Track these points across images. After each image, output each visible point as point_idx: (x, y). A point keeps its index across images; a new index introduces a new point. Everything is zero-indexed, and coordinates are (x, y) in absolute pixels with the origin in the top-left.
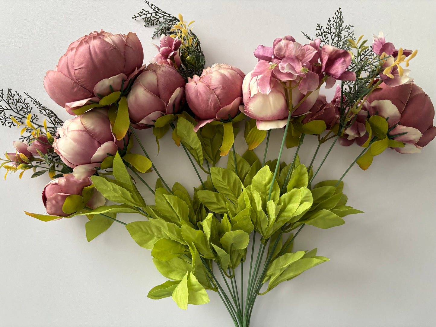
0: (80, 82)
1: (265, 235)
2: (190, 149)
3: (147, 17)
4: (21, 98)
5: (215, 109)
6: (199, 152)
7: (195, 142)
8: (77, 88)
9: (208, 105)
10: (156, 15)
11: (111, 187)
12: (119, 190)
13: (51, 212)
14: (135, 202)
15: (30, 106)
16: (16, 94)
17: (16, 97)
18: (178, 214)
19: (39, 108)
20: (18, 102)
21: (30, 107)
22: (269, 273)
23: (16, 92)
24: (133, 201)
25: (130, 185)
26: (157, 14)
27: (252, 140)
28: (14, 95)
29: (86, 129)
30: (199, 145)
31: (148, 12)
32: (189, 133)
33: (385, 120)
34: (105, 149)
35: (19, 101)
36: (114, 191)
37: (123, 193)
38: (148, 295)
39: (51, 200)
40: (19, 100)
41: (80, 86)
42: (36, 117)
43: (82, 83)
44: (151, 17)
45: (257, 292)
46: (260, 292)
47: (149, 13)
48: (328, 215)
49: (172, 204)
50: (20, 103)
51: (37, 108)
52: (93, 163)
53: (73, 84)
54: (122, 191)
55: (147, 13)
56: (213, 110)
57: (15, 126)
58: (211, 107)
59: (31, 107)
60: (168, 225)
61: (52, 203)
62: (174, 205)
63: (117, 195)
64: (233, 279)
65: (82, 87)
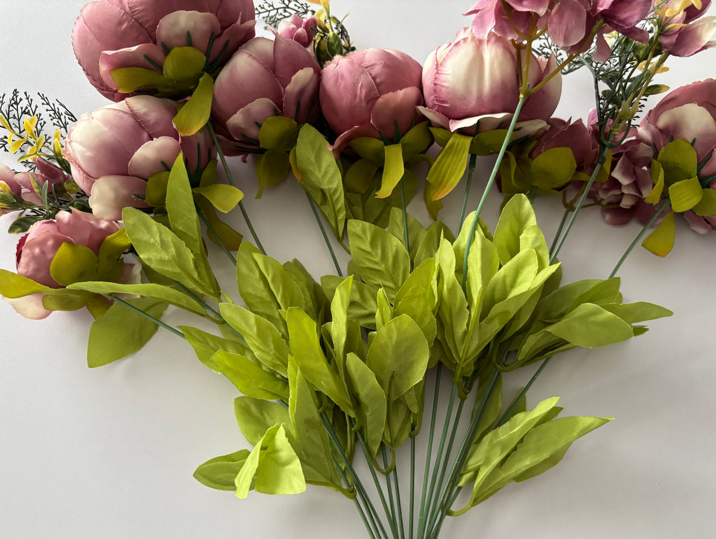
0: (136, 13)
1: (461, 356)
2: (321, 204)
3: (270, 15)
4: (30, 106)
5: (368, 102)
6: (338, 199)
7: (329, 175)
8: (129, 22)
9: (355, 96)
10: (285, 11)
11: (158, 238)
12: (172, 245)
13: (27, 272)
14: (200, 281)
15: (42, 119)
16: (24, 97)
17: (24, 104)
18: (281, 301)
19: (57, 125)
20: (24, 112)
21: (42, 122)
22: (472, 463)
23: (26, 93)
24: (195, 275)
25: (195, 241)
26: (287, 10)
27: (440, 179)
28: (21, 100)
29: (132, 111)
30: (336, 182)
31: (272, 6)
32: (318, 158)
33: (689, 145)
34: (158, 150)
35: (27, 111)
36: (162, 246)
37: (179, 254)
38: (195, 473)
39: (32, 246)
40: (26, 108)
41: (133, 20)
42: (48, 139)
43: (138, 15)
44: (276, 15)
45: (446, 510)
46: (453, 508)
47: (274, 9)
48: (595, 313)
49: (270, 276)
50: (27, 115)
51: (54, 124)
52: (132, 176)
53: (123, 15)
54: (177, 249)
55: (271, 8)
56: (364, 104)
57: (8, 151)
58: (360, 98)
59: (44, 122)
60: (258, 323)
61: (33, 253)
62: (273, 280)
63: (166, 257)
64: (392, 475)
65: (136, 23)
